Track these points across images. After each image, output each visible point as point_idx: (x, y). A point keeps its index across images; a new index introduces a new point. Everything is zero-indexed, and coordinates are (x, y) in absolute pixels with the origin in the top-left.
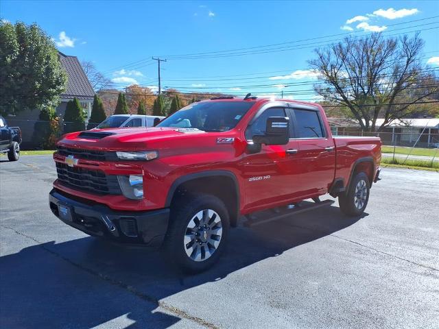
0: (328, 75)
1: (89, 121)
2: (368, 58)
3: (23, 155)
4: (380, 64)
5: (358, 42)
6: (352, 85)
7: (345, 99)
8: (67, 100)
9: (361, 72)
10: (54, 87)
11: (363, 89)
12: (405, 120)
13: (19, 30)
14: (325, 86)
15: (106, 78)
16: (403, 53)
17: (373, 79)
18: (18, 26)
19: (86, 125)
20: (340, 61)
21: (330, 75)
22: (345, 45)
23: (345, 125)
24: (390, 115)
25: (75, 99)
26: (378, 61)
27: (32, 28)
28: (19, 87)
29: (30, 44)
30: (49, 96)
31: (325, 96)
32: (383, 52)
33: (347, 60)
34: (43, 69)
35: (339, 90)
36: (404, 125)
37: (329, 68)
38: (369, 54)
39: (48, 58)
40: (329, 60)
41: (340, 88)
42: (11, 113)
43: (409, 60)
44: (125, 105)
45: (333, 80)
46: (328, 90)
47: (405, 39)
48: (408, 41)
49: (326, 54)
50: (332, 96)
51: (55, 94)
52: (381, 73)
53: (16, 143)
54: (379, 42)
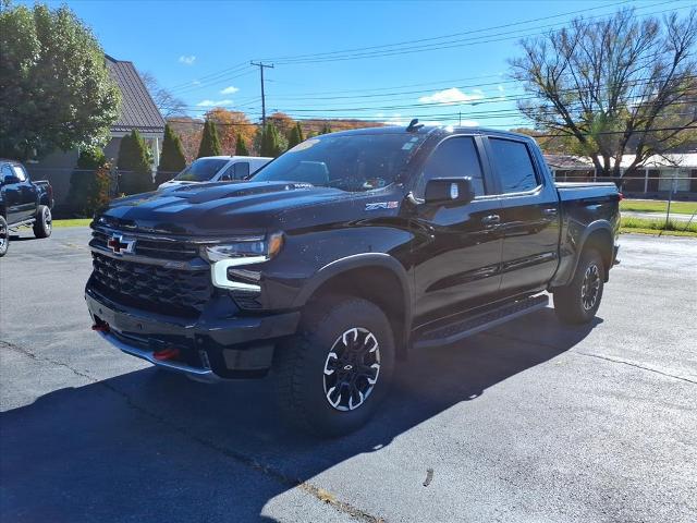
0: (541, 84)
1: (158, 168)
2: (610, 53)
3: (56, 228)
4: (630, 63)
5: (595, 26)
6: (581, 99)
7: (570, 124)
8: (122, 135)
9: (598, 78)
10: (99, 113)
11: (601, 107)
12: (670, 156)
13: (41, 18)
14: (537, 102)
15: (174, 97)
16: (669, 43)
17: (617, 88)
18: (38, 11)
19: (154, 175)
20: (562, 59)
21: (545, 83)
22: (571, 32)
23: (569, 166)
24: (645, 148)
25: (133, 132)
26: (626, 59)
27: (61, 14)
28: (42, 113)
29: (59, 41)
30: (92, 128)
31: (538, 119)
32: (635, 42)
33: (575, 58)
34: (81, 82)
35: (561, 108)
36: (668, 164)
37: (544, 72)
38: (612, 46)
39: (88, 64)
40: (543, 57)
41: (562, 106)
42: (31, 158)
43: (678, 55)
44: (215, 141)
45: (551, 92)
46: (544, 108)
47: (674, 19)
48: (677, 22)
49: (539, 50)
50: (549, 118)
51: (102, 124)
52: (630, 78)
53: (46, 207)
54: (629, 25)
